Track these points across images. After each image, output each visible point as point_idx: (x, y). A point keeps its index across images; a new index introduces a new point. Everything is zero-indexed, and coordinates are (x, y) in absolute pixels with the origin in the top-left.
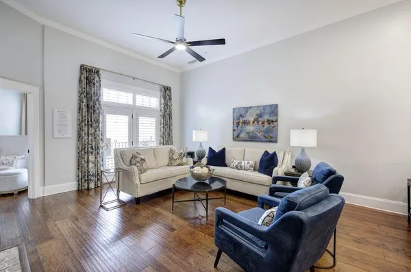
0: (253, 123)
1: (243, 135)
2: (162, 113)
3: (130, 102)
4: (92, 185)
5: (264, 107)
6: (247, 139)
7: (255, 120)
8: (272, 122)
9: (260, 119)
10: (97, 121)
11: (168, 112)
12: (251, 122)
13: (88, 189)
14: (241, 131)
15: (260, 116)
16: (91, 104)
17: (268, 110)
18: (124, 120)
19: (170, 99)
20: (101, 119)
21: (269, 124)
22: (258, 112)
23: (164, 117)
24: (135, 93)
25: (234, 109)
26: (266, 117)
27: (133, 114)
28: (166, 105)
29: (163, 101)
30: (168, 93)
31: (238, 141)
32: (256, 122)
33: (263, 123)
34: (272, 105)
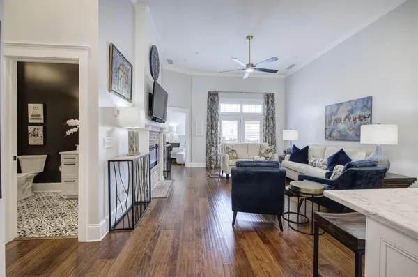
0: (345, 120)
1: (334, 134)
2: (265, 117)
3: (239, 111)
4: (213, 166)
5: (356, 102)
6: (338, 138)
7: (347, 117)
8: (365, 117)
9: (352, 116)
10: (217, 126)
11: (271, 115)
12: (343, 120)
13: (211, 168)
14: (333, 130)
15: (351, 111)
16: (213, 115)
17: (360, 105)
18: (234, 124)
19: (273, 103)
20: (219, 124)
21: (361, 120)
22: (350, 107)
23: (267, 119)
24: (242, 103)
25: (327, 107)
26: (358, 113)
27: (241, 119)
28: (269, 109)
29: (266, 107)
30: (271, 99)
31: (330, 140)
32: (347, 119)
33: (355, 119)
34: (364, 98)
